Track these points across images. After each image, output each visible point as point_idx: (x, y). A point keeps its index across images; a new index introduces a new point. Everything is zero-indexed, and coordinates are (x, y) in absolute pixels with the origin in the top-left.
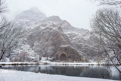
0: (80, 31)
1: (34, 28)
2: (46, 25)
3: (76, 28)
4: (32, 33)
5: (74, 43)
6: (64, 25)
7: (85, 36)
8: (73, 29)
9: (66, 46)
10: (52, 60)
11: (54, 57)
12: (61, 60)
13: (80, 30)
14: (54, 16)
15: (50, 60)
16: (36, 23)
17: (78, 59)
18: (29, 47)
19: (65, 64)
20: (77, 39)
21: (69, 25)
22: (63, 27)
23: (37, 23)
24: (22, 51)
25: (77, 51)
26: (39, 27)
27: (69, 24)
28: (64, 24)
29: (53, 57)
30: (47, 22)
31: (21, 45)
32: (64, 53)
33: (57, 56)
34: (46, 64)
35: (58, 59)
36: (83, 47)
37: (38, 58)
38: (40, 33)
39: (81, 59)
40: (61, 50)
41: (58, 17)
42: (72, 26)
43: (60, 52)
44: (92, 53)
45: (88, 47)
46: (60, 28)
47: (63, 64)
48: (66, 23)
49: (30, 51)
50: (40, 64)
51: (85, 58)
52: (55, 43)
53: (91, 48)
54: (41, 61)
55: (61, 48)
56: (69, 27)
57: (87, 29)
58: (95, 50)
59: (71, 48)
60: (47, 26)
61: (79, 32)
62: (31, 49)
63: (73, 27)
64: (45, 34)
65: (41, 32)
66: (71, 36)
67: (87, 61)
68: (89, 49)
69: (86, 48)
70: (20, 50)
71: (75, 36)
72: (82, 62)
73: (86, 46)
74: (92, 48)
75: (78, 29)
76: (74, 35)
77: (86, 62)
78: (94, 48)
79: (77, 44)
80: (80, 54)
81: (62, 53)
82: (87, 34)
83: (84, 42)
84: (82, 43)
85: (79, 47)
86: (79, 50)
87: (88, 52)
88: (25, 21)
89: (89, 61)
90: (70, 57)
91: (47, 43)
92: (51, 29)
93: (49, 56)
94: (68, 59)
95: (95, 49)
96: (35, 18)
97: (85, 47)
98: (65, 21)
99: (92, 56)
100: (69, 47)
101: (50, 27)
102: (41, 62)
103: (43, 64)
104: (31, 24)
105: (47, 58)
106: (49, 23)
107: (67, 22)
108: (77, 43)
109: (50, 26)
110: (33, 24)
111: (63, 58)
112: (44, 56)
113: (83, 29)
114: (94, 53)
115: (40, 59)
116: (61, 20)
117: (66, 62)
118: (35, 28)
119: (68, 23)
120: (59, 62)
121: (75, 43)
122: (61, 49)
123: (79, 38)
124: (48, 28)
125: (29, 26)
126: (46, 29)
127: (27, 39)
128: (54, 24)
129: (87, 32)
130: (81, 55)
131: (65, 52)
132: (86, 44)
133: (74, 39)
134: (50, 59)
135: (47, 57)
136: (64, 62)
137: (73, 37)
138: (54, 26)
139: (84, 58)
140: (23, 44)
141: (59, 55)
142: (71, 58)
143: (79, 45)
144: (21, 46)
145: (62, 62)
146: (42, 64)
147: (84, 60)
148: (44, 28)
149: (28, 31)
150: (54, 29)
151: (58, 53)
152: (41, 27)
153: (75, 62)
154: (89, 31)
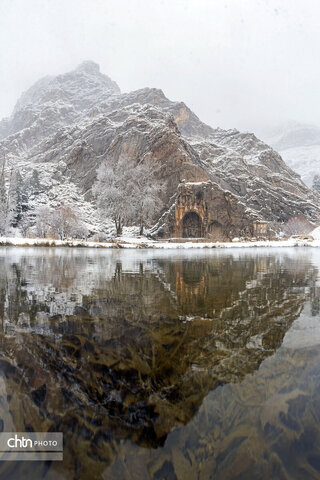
0: (229, 138)
3: (216, 130)
4: (84, 144)
5: (218, 175)
7: (244, 153)
8: (205, 130)
9: (199, 183)
10: (155, 235)
13: (228, 135)
14: (147, 89)
16: (94, 111)
17: (242, 228)
18: (75, 189)
20: (227, 163)
21: (193, 117)
23: (95, 113)
24: (55, 203)
26: (104, 123)
28: (180, 115)
29: (159, 226)
31: (50, 184)
32: (195, 208)
33: (171, 219)
34: (144, 246)
36: (249, 187)
38: (108, 140)
39: (253, 227)
40: (184, 197)
41: (160, 91)
43: (181, 206)
44: (278, 211)
45: (264, 187)
46: (171, 123)
48: (183, 111)
49: (78, 204)
51: (265, 226)
52: (160, 175)
53: (273, 193)
54: (123, 239)
55: (184, 190)
56: (195, 125)
58: (286, 199)
59: (216, 188)
60: (130, 118)
61: (225, 141)
62: (82, 197)
63: (204, 126)
64: (125, 145)
65: (112, 137)
66: (205, 153)
67: (270, 236)
68: (269, 195)
69: (257, 193)
70: (49, 203)
71: (219, 153)
73: (259, 185)
74: (277, 191)
75: (221, 131)
76: (215, 149)
77: (269, 239)
78: (282, 193)
79: (230, 179)
80: (248, 209)
81: (186, 209)
82: (250, 148)
83: (249, 171)
84: (243, 176)
85: (237, 187)
87: (264, 206)
88: (61, 107)
89: (277, 236)
90: (215, 223)
92: (144, 126)
94: (209, 231)
95: (286, 195)
96: (89, 98)
97: (254, 188)
98: (181, 106)
99: (279, 220)
101: (139, 120)
102: (125, 243)
104: (79, 116)
105: (142, 229)
106: (134, 109)
107: (188, 110)
108: (227, 176)
109: (140, 117)
111: (192, 226)
113: (238, 133)
114: (282, 208)
115: (119, 231)
116: (168, 101)
117: (202, 241)
121: (222, 176)
122: (185, 194)
123: (234, 160)
125: (71, 122)
126: (129, 126)
127: (69, 165)
128: (151, 109)
129: (251, 142)
130: (254, 212)
131: (198, 204)
132: (258, 179)
133: (215, 161)
135: (142, 222)
136: (197, 242)
137: (212, 156)
138: (153, 116)
140: (55, 182)
141: (179, 216)
142: (220, 225)
143: (234, 181)
144: (51, 187)
145: (193, 242)
147: (260, 234)
148: (121, 124)
149: (71, 138)
150: (155, 124)
151: (174, 208)
152: (109, 122)
153: (236, 239)
154: (254, 138)
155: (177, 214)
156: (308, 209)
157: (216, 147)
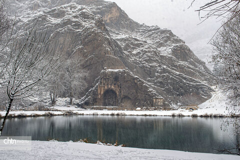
0: (151, 33)
1: (29, 21)
2: (64, 12)
3: (141, 26)
5: (136, 63)
6: (110, 16)
7: (161, 45)
8: (133, 26)
9: (116, 70)
10: (82, 104)
11: (87, 96)
12: (105, 104)
13: (150, 31)
15: (79, 105)
16: (35, 5)
17: (145, 101)
19: (118, 115)
20: (143, 54)
21: (123, 15)
22: (108, 21)
25: (143, 83)
26: (43, 18)
27: (124, 12)
28: (111, 13)
29: (85, 98)
30: (65, 5)
32: (113, 87)
33: (95, 93)
34: (70, 114)
35: (96, 102)
36: (158, 72)
37: (45, 99)
39: (153, 101)
40: (105, 79)
42: (129, 19)
43: (102, 85)
44: (178, 89)
45: (169, 72)
46: (100, 24)
47: (113, 115)
48: (114, 10)
50: (56, 115)
52: (88, 63)
53: (175, 77)
54: (56, 108)
55: (105, 74)
56: (122, 20)
57: (168, 29)
58: (185, 81)
59: (128, 74)
60: (66, 17)
61: (147, 34)
63: (131, 22)
64: (61, 39)
65: (51, 31)
66: (127, 45)
67: (166, 107)
68: (172, 79)
69: (163, 76)
71: (138, 45)
72: (155, 109)
73: (164, 71)
74: (179, 75)
75: (146, 26)
76: (136, 42)
77: (165, 109)
78: (182, 77)
79: (144, 67)
80: (150, 89)
81: (106, 87)
82: (166, 41)
83: (160, 61)
84: (154, 64)
85: (149, 73)
86: (149, 81)
87: (167, 85)
89: (171, 107)
90: (126, 97)
91: (69, 61)
92: (78, 25)
93: (75, 94)
94: (121, 102)
95: (185, 78)
97: (161, 73)
98: (114, 5)
99: (178, 95)
100: (125, 72)
101: (74, 20)
103: (63, 115)
104: (21, 7)
105: (71, 100)
106: (71, 8)
107: (119, 9)
108: (142, 64)
109: (74, 17)
110: (27, 9)
111: (109, 99)
112: (63, 95)
113: (159, 29)
114: (181, 87)
115: (53, 102)
118: (34, 20)
119: (121, 10)
120: (101, 109)
121: (139, 64)
122: (106, 77)
123: (149, 52)
124: (69, 22)
126: (65, 24)
128: (84, 11)
129: (167, 37)
130: (154, 92)
131: (115, 85)
132: (165, 67)
133: (134, 52)
134: (78, 101)
135: (71, 96)
136: (112, 109)
137: (134, 48)
138: (85, 16)
139: (161, 99)
141: (101, 92)
142: (129, 98)
143: (147, 67)
145: (109, 109)
146: (61, 115)
147: (158, 105)
148: (58, 21)
149: (14, 28)
150: (87, 24)
151: (97, 87)
152: (49, 18)
153: (139, 109)
154: (171, 34)
155: (99, 91)
156: (202, 88)
157: (138, 40)
